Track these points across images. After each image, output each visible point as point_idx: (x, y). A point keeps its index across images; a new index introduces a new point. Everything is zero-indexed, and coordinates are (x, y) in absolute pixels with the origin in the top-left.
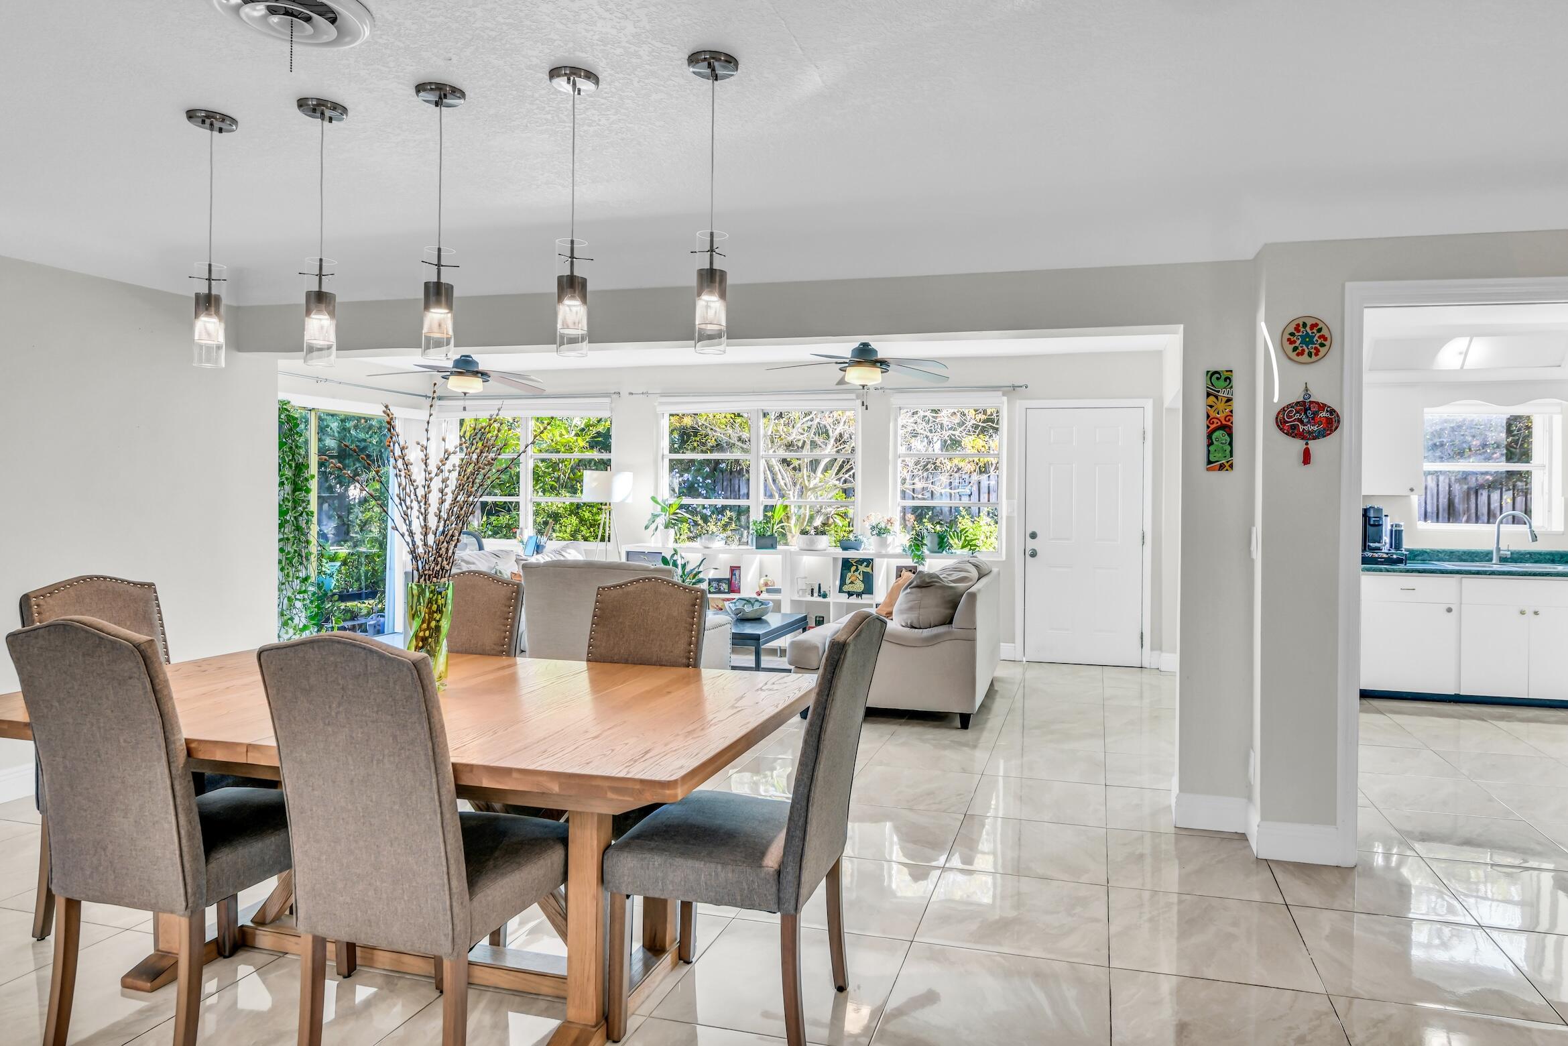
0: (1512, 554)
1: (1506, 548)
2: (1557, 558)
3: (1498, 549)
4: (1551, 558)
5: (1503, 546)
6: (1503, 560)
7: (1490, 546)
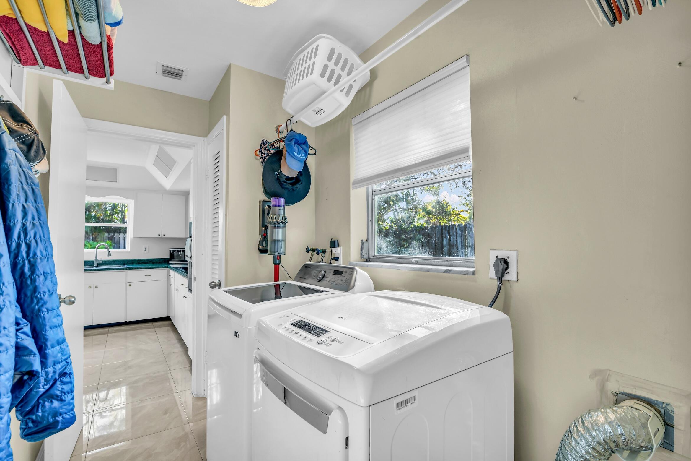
0: (102, 262)
1: (100, 259)
2: (126, 262)
3: (96, 260)
4: (124, 262)
5: (99, 258)
6: (98, 264)
7: (93, 258)
